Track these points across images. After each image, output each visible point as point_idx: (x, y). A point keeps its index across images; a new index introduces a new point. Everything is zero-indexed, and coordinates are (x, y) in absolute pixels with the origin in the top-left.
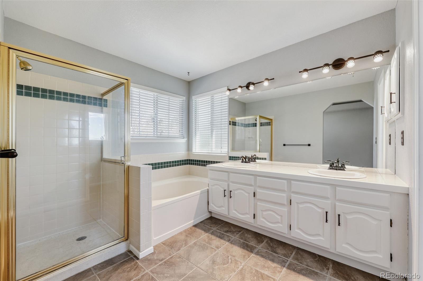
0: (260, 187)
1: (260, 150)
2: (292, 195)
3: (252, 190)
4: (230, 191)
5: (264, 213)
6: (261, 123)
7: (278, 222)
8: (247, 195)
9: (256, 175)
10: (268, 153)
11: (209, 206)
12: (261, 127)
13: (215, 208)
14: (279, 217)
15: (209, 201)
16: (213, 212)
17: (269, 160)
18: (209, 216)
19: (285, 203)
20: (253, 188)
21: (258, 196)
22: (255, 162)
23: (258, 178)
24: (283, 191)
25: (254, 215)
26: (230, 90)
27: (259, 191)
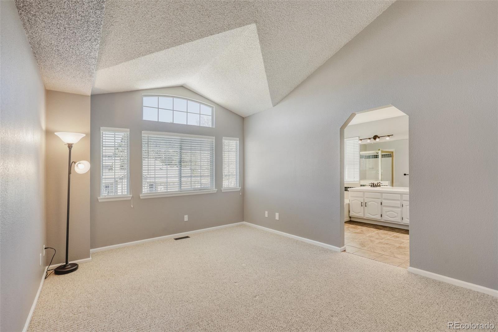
0: (385, 199)
1: (382, 179)
2: (404, 202)
3: (380, 201)
4: (366, 203)
5: (387, 213)
6: (382, 155)
7: (396, 217)
8: (377, 204)
9: (381, 193)
10: (389, 182)
11: (350, 213)
12: (382, 158)
13: (355, 214)
14: (396, 214)
15: (350, 210)
16: (352, 217)
17: (390, 186)
18: (350, 220)
19: (400, 206)
20: (380, 200)
21: (383, 204)
22: (380, 187)
23: (383, 194)
24: (398, 200)
25: (381, 215)
26: (361, 140)
27: (384, 201)
